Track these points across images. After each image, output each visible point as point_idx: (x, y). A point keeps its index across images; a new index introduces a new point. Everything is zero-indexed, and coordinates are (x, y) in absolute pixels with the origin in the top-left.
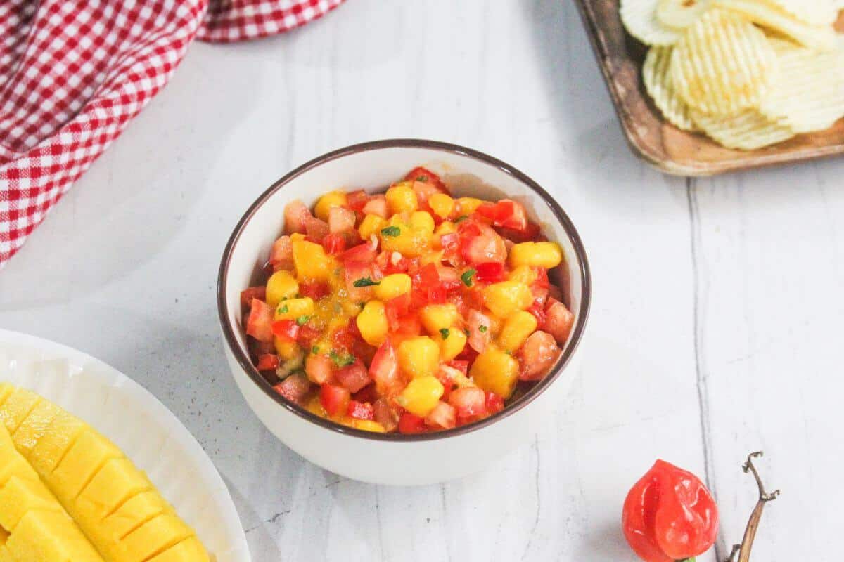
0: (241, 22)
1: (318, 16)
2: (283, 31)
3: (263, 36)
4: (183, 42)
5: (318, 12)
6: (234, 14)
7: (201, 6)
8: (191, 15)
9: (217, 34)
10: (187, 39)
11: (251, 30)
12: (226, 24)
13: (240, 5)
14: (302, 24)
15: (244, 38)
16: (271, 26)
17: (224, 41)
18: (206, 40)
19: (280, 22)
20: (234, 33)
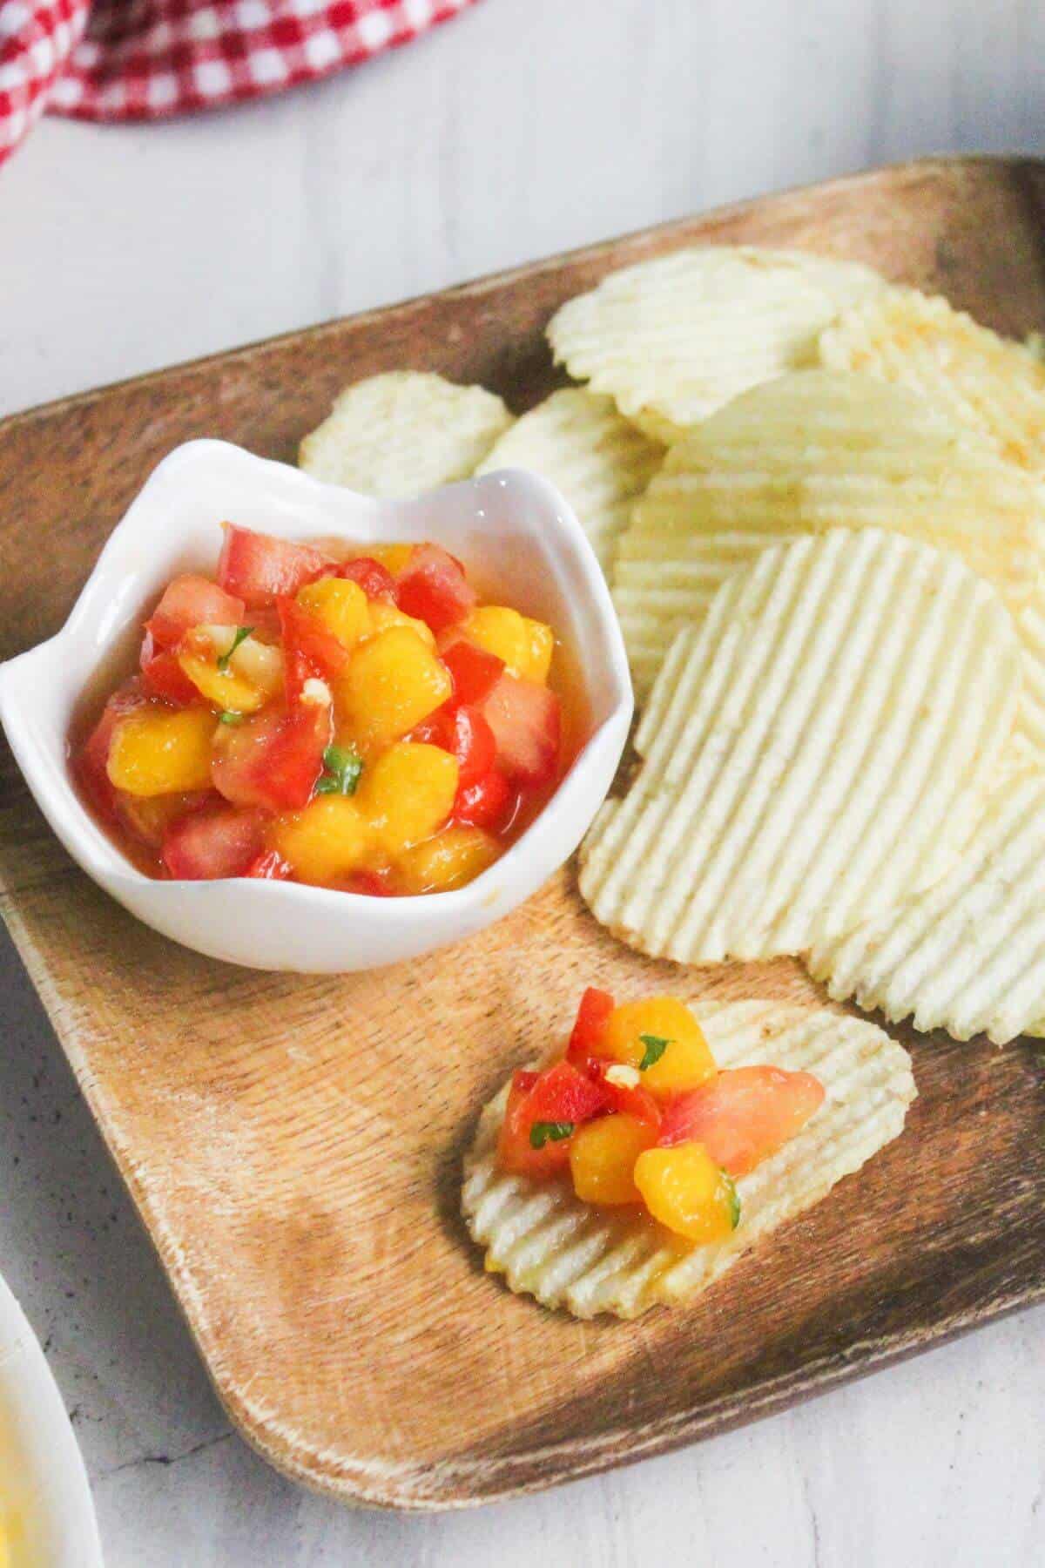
0: (181, 59)
1: (402, 39)
2: (302, 78)
3: (246, 95)
4: (14, 100)
5: (401, 29)
6: (161, 37)
7: (66, 11)
8: (38, 29)
9: (116, 96)
10: (25, 91)
11: (212, 78)
12: (141, 68)
13: (179, 10)
14: (356, 59)
15: (190, 106)
16: (268, 66)
17: (136, 115)
18: (82, 114)
19: (293, 52)
20: (161, 91)
